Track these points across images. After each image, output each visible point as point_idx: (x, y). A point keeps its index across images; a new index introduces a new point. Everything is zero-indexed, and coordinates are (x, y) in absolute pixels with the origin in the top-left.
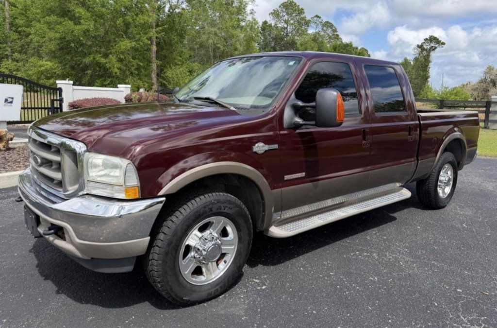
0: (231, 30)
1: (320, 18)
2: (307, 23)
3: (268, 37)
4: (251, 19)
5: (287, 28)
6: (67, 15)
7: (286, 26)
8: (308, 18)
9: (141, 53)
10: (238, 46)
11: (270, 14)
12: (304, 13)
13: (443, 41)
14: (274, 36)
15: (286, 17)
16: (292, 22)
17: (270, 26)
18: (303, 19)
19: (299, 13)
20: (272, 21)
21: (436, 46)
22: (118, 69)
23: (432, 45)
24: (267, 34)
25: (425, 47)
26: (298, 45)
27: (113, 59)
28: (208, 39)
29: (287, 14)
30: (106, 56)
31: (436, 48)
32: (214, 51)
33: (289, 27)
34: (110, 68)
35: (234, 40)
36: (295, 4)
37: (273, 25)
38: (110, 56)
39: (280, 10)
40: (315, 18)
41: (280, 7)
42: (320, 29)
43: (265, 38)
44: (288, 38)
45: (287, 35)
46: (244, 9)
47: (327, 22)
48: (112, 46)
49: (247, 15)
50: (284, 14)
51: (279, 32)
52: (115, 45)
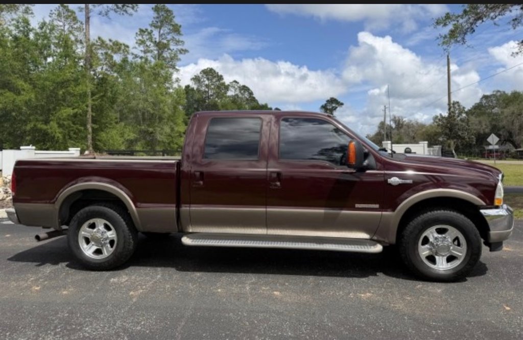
0: (160, 96)
1: (238, 83)
2: (227, 88)
3: (191, 100)
4: (177, 87)
5: (208, 92)
6: (6, 86)
7: (207, 90)
8: (227, 83)
9: (78, 119)
10: (167, 110)
11: (191, 79)
12: (223, 79)
13: (341, 102)
14: (196, 99)
15: (207, 82)
16: (212, 87)
17: (193, 89)
18: (223, 84)
19: (218, 79)
20: (194, 86)
21: (337, 106)
22: (60, 133)
23: (334, 105)
24: (190, 97)
25: (328, 107)
26: (220, 107)
27: (54, 124)
28: (138, 104)
29: (208, 79)
30: (46, 122)
31: (336, 108)
32: (143, 114)
33: (210, 91)
34: (52, 132)
35: (162, 105)
36: (215, 71)
37: (195, 89)
38: (51, 123)
39: (200, 76)
40: (234, 83)
41: (201, 73)
42: (238, 92)
43: (189, 101)
44: (210, 100)
45: (209, 98)
46: (170, 78)
47: (244, 86)
48: (52, 114)
49: (173, 83)
50: (205, 79)
51: (201, 95)
52: (56, 113)
